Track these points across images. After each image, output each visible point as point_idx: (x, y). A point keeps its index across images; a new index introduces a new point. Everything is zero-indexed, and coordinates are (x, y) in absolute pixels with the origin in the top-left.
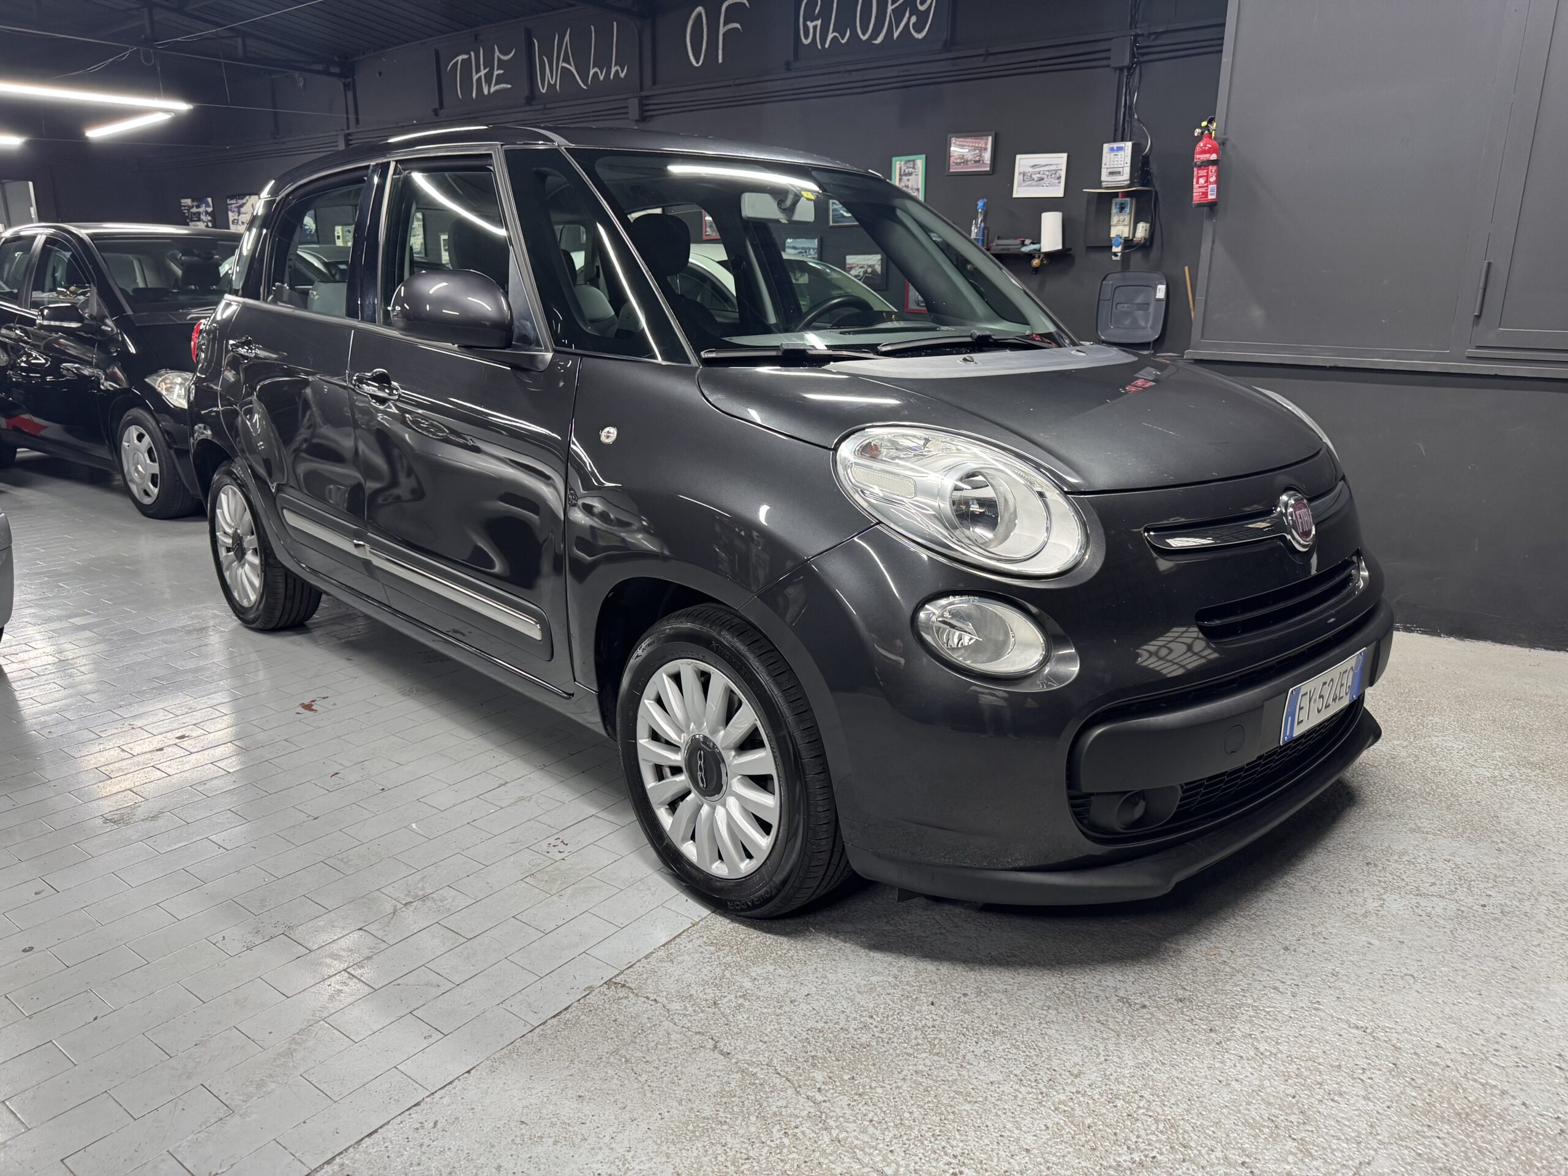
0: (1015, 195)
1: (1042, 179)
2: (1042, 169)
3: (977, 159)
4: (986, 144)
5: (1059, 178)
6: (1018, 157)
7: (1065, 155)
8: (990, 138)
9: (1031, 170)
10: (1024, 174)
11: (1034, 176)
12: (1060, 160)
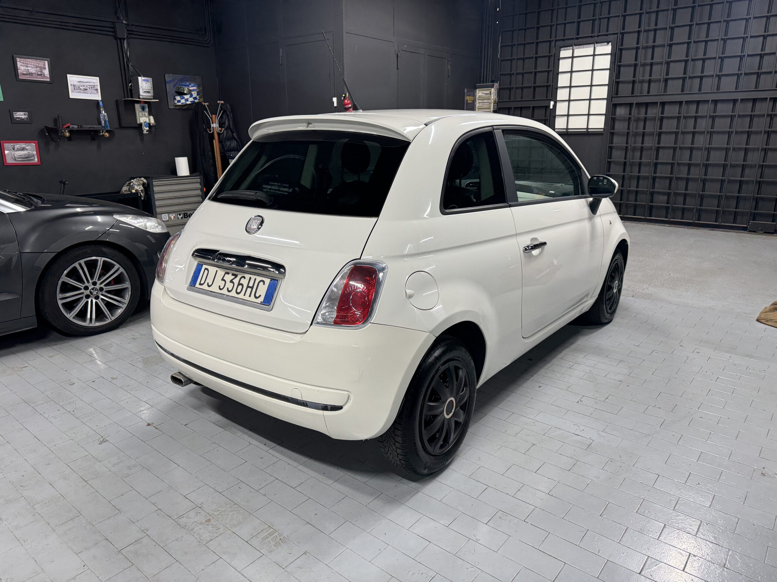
0: (70, 97)
1: (86, 90)
2: (85, 84)
3: (39, 73)
4: (44, 65)
5: (97, 90)
6: (68, 75)
7: (98, 78)
8: (46, 62)
9: (78, 84)
10: (74, 86)
11: (81, 87)
12: (95, 81)
